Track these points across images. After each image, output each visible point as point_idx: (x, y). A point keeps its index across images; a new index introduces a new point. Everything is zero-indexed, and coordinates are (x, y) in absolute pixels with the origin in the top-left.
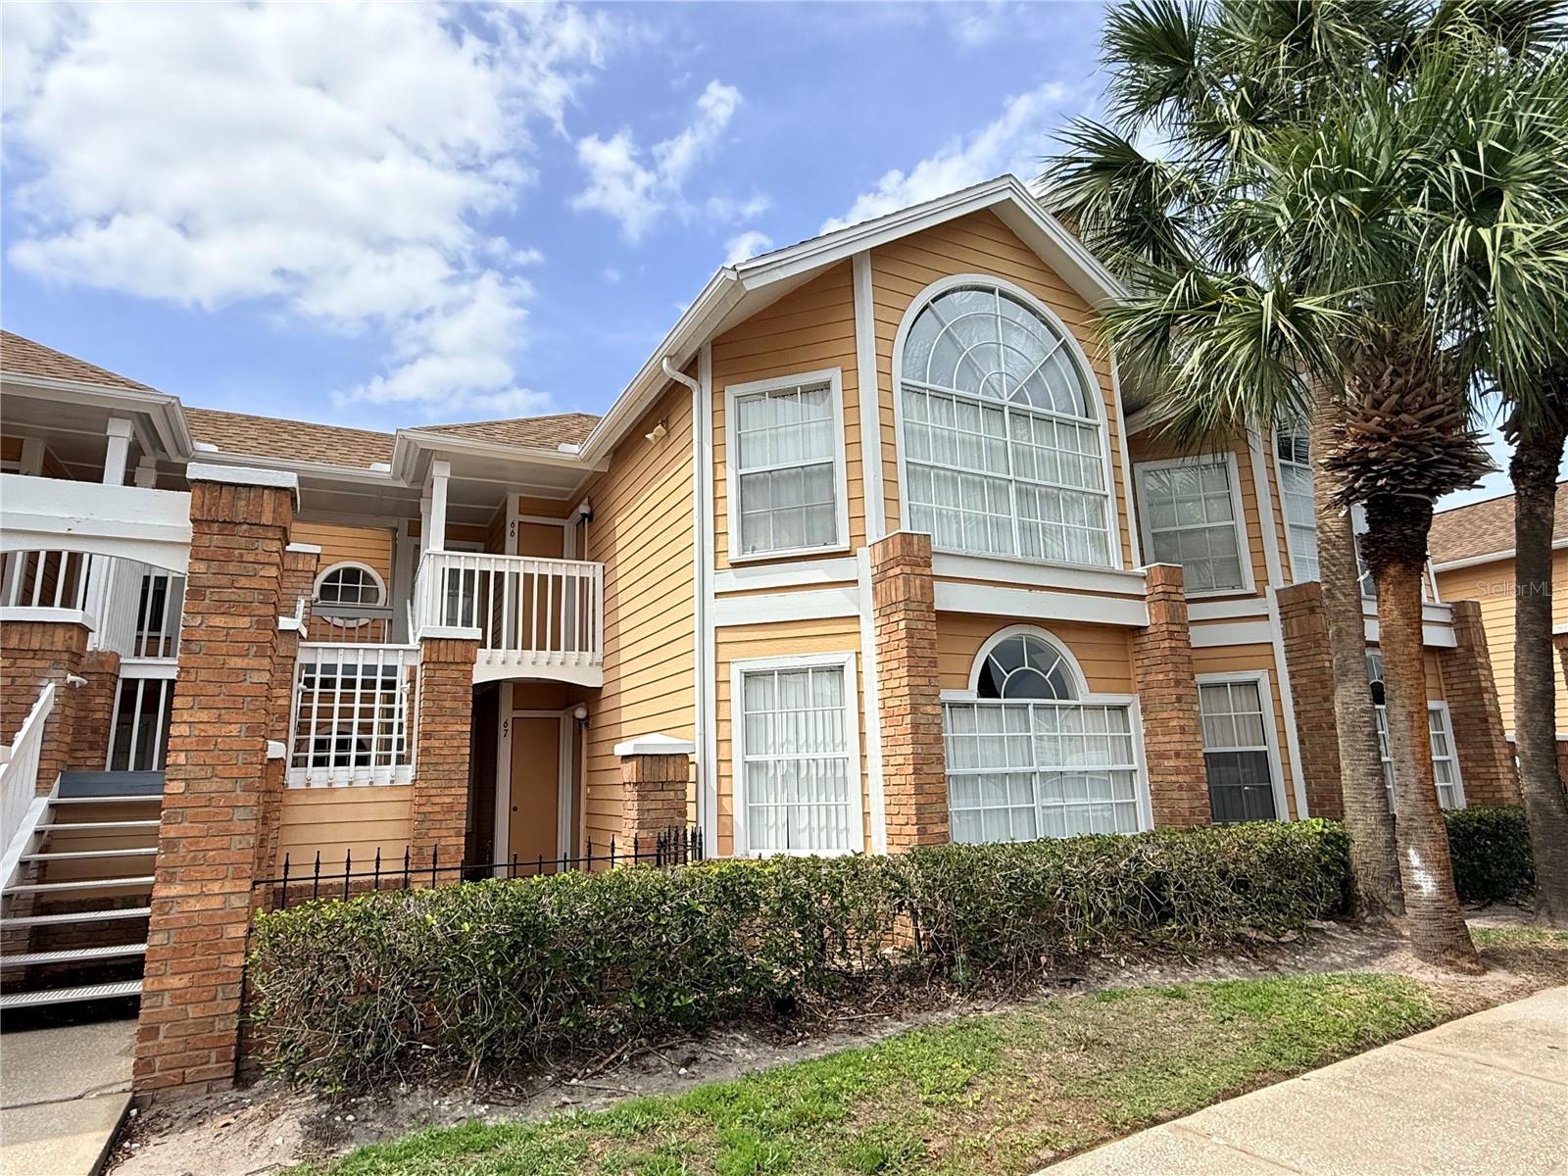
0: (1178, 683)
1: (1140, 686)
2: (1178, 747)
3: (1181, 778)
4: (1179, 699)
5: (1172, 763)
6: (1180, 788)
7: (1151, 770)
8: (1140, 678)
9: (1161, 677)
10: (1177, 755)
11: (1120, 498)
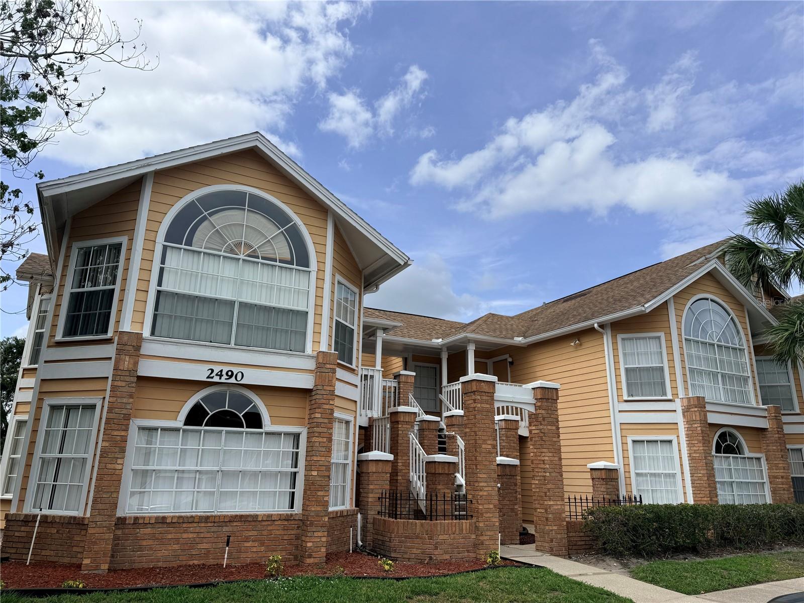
0: (781, 450)
1: (765, 450)
2: (783, 474)
3: (784, 486)
4: (782, 457)
5: (780, 480)
6: (784, 490)
7: (770, 482)
8: (765, 447)
9: (774, 448)
10: (782, 477)
11: (754, 377)
